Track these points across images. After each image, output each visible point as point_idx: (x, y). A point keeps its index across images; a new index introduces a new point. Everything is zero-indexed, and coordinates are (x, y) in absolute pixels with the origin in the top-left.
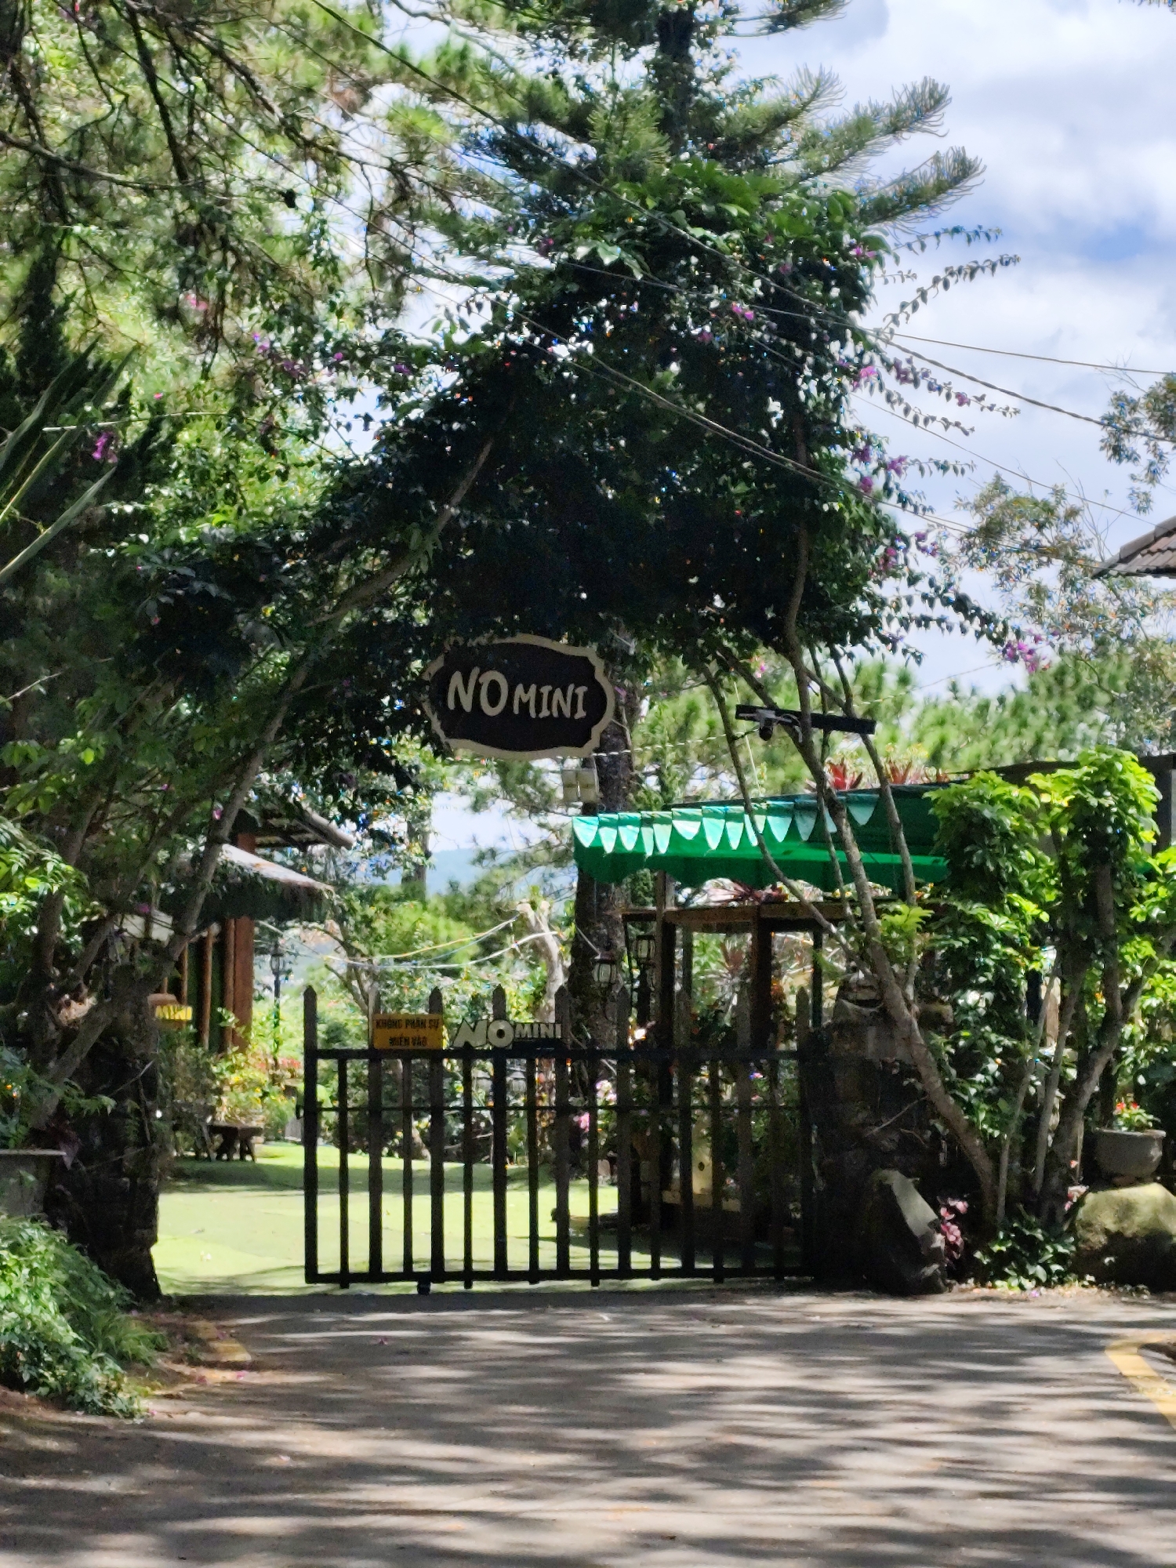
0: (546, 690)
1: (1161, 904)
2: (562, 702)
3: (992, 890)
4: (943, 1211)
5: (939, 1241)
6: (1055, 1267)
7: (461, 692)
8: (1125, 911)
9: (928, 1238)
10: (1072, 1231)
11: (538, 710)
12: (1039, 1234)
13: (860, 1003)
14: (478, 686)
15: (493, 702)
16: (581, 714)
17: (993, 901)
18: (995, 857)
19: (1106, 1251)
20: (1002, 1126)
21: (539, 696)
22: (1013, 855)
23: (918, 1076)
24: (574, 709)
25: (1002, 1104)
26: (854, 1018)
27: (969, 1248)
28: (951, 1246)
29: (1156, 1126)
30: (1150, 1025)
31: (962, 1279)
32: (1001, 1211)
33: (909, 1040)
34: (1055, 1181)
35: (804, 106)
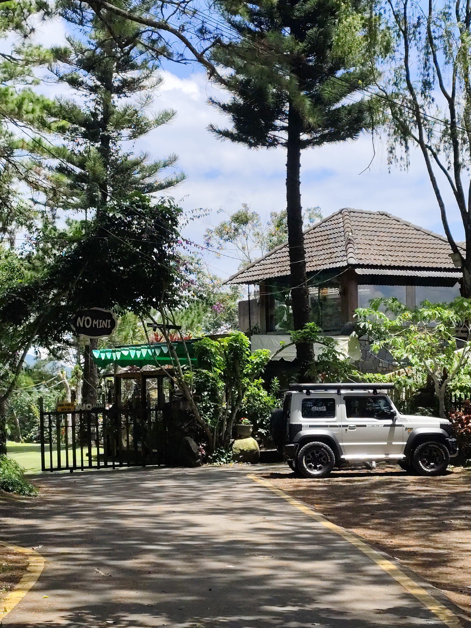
0: (101, 321)
1: (250, 369)
2: (105, 324)
3: (209, 367)
4: (200, 446)
5: (200, 454)
6: (228, 459)
7: (80, 322)
8: (242, 371)
9: (197, 453)
10: (231, 450)
11: (99, 326)
12: (224, 451)
13: (179, 396)
14: (84, 321)
15: (88, 324)
16: (109, 327)
17: (210, 369)
18: (210, 359)
19: (240, 454)
20: (214, 425)
21: (99, 322)
22: (214, 358)
23: (193, 413)
24: (108, 326)
25: (214, 419)
26: (177, 399)
27: (207, 455)
28: (203, 455)
29: (251, 424)
30: (248, 399)
31: (206, 463)
32: (214, 446)
33: (191, 405)
34: (227, 438)
35: (142, 161)
